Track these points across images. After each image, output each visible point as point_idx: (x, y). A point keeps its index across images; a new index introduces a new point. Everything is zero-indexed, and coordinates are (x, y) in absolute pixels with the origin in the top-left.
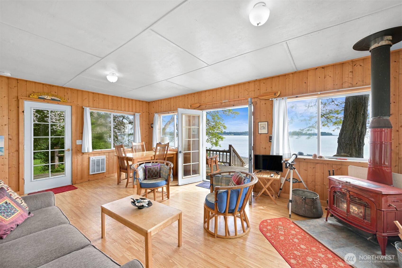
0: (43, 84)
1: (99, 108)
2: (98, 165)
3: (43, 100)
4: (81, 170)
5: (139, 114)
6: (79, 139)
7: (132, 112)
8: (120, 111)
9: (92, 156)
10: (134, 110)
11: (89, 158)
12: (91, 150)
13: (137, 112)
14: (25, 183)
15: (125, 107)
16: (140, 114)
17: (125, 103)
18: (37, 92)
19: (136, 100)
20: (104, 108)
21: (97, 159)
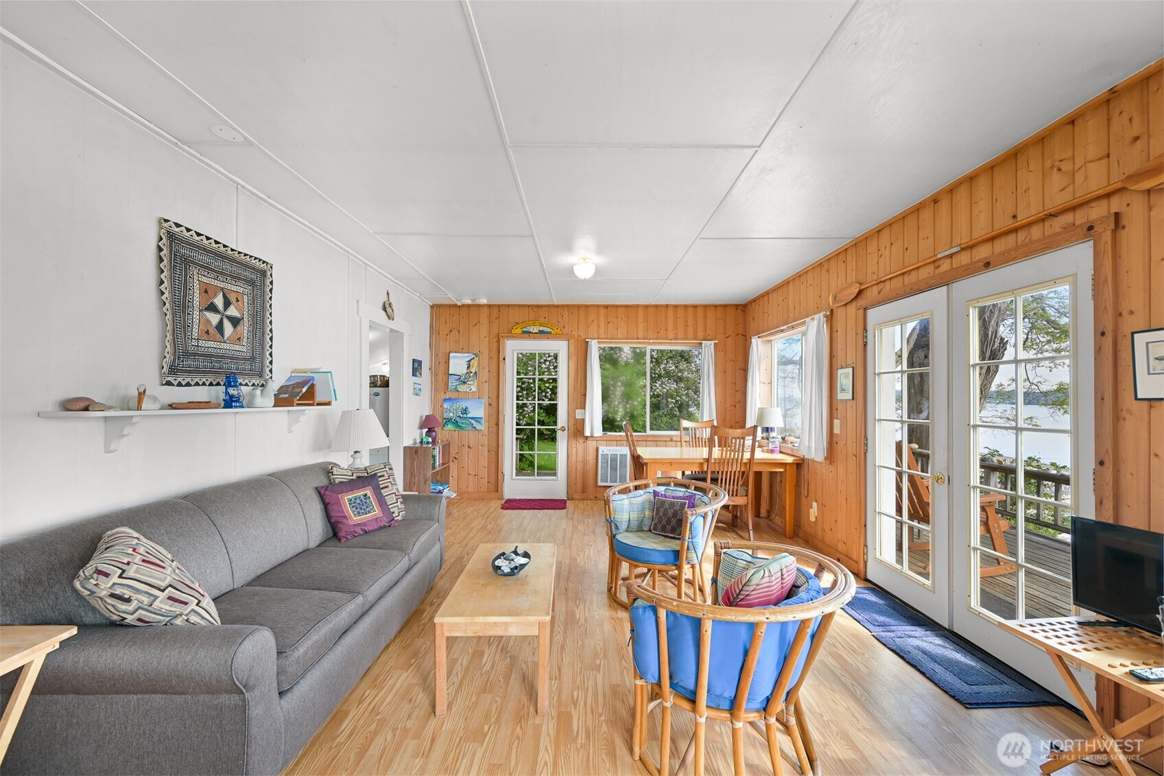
0: (529, 306)
1: (617, 339)
2: (614, 469)
3: (527, 335)
4: (584, 473)
5: (713, 342)
6: (581, 409)
7: (695, 338)
8: (664, 339)
9: (601, 445)
10: (701, 333)
11: (597, 450)
12: (598, 432)
13: (709, 337)
14: (505, 480)
15: (675, 327)
16: (717, 342)
17: (676, 318)
18: (521, 322)
19: (705, 307)
20: (628, 338)
21: (612, 453)
